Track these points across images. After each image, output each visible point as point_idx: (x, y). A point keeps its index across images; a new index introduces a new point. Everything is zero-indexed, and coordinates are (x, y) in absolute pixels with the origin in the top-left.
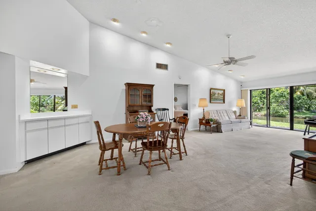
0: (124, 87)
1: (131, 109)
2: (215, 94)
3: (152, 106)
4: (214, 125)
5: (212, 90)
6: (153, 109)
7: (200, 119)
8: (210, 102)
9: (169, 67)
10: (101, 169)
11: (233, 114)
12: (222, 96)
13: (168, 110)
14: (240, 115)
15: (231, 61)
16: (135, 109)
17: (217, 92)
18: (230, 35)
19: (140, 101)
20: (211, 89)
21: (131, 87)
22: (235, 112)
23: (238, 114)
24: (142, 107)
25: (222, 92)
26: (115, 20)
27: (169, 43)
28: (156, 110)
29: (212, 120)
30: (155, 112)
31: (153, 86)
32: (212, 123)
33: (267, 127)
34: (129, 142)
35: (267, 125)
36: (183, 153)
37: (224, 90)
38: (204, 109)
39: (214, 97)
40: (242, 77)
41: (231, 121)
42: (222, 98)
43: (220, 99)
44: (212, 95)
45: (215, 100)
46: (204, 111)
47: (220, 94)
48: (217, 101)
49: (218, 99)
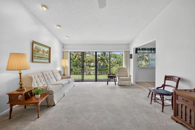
2: (39, 50)
5: (35, 45)
7: (10, 95)
8: (32, 61)
12: (48, 55)
14: (64, 75)
17: (42, 48)
22: (60, 72)
33: (82, 81)
37: (50, 48)
38: (20, 74)
39: (38, 55)
40: (67, 38)
41: (63, 85)
42: (47, 57)
43: (45, 58)
44: (35, 51)
45: (39, 58)
46: (20, 77)
47: (46, 52)
48: (41, 61)
49: (42, 57)
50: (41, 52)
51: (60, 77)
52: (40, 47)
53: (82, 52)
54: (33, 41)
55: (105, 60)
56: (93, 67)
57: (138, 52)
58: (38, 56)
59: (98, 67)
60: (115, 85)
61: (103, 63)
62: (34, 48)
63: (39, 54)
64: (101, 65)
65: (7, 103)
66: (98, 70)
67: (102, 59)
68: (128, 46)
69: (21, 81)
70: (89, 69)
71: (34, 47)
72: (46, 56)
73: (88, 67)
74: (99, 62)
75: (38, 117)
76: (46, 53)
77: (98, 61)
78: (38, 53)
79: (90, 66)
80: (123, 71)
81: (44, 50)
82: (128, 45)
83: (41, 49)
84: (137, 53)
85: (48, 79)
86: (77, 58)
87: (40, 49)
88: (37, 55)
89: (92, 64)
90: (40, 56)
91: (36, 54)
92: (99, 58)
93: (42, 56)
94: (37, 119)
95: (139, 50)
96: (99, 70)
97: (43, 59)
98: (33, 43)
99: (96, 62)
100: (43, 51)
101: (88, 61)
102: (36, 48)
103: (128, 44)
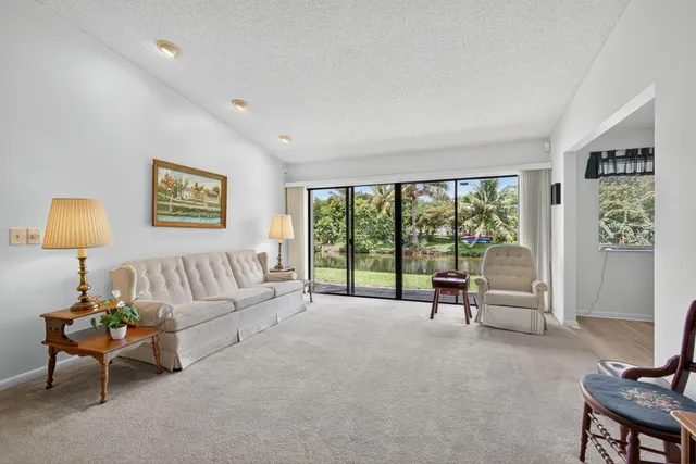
2: (177, 189)
5: (162, 173)
7: (49, 319)
8: (153, 222)
11: (256, 266)
12: (217, 201)
14: (279, 267)
20: (159, 167)
22: (262, 258)
23: (271, 263)
25: (218, 184)
29: (125, 316)
33: (348, 295)
35: (348, 290)
37: (224, 180)
38: (82, 260)
39: (174, 201)
40: (284, 140)
41: (234, 303)
42: (214, 209)
43: (205, 211)
44: (165, 191)
45: (180, 213)
46: (83, 269)
47: (207, 192)
48: (188, 220)
49: (193, 210)
50: (186, 194)
51: (260, 275)
52: (185, 177)
53: (347, 188)
54: (154, 160)
55: (495, 217)
56: (443, 241)
57: (600, 171)
58: (176, 205)
59: (466, 242)
60: (465, 323)
61: (482, 225)
62: (159, 180)
63: (178, 199)
64: (477, 235)
65: (43, 343)
66: (463, 255)
67: (479, 211)
68: (547, 145)
69: (83, 283)
70: (428, 252)
71: (161, 177)
72: (210, 205)
73: (425, 242)
74: (468, 223)
75: (102, 402)
76: (209, 195)
77: (465, 219)
78: (175, 196)
79: (432, 240)
80: (513, 265)
81: (199, 186)
82: (546, 141)
83: (187, 183)
84: (597, 177)
85: (202, 279)
86: (384, 212)
87: (183, 183)
88: (170, 204)
89: (442, 232)
90: (186, 206)
91: (169, 200)
92: (468, 207)
93: (191, 207)
94: (97, 407)
95: (606, 160)
96: (468, 255)
97: (195, 214)
98: (157, 164)
99: (456, 224)
100: (198, 189)
101: (426, 220)
102: (167, 181)
103: (547, 139)
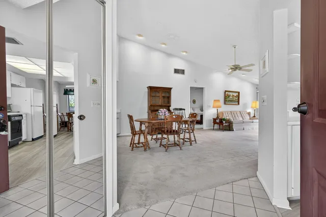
0: (147, 90)
1: (152, 108)
2: (229, 96)
3: (170, 106)
4: (227, 124)
5: (226, 93)
6: (171, 108)
7: (214, 119)
8: (225, 104)
9: (185, 72)
10: (133, 147)
11: (247, 115)
12: (237, 98)
13: (184, 110)
14: (254, 116)
15: (236, 68)
16: (156, 108)
17: (231, 94)
18: (236, 46)
19: (159, 101)
20: (226, 91)
21: (152, 90)
22: (249, 114)
23: (252, 115)
24: (162, 107)
25: (237, 94)
26: (140, 35)
27: (185, 52)
28: (174, 109)
29: (224, 120)
30: (172, 111)
31: (170, 89)
32: (224, 122)
34: (151, 135)
36: (193, 141)
37: (239, 93)
39: (229, 99)
43: (235, 101)
44: (227, 97)
45: (230, 101)
46: (217, 111)
47: (235, 96)
48: (231, 103)
49: (232, 101)
50: (231, 97)
51: (249, 118)
62: (226, 95)
65: (213, 122)
69: (217, 114)
91: (227, 99)
100: (233, 96)
